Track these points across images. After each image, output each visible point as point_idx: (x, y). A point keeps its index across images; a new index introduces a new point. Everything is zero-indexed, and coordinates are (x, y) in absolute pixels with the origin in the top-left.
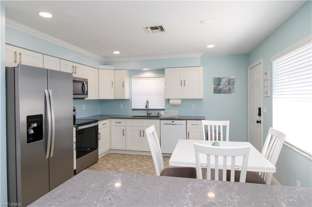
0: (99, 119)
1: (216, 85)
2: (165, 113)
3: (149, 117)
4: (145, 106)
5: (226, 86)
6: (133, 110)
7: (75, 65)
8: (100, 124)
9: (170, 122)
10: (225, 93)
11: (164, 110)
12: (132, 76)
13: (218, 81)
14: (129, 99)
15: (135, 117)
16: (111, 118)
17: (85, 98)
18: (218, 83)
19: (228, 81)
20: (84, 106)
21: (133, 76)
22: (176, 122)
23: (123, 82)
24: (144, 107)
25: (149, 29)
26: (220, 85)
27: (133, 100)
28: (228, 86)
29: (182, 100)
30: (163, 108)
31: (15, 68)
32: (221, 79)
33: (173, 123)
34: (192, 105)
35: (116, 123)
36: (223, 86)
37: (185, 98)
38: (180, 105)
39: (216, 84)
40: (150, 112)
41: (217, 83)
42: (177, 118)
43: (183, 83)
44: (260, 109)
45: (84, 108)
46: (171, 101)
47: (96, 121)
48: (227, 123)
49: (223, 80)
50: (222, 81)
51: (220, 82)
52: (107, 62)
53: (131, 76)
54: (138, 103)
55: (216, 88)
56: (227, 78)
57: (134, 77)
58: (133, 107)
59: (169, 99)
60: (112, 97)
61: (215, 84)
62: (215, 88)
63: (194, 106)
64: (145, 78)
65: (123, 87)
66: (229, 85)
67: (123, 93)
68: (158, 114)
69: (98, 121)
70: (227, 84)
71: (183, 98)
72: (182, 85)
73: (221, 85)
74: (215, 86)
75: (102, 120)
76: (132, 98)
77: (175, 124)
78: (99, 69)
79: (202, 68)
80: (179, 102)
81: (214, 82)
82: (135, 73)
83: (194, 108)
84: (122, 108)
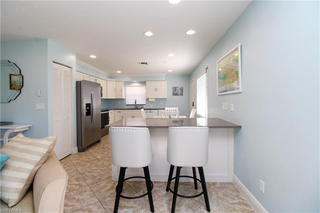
0: (109, 109)
2: (146, 106)
3: (136, 109)
5: (179, 92)
6: (127, 105)
7: (96, 78)
8: (110, 112)
9: (149, 111)
10: (179, 95)
11: (145, 105)
13: (175, 89)
14: (124, 99)
15: (129, 109)
16: (115, 109)
19: (180, 89)
21: (127, 85)
22: (152, 111)
23: (122, 89)
24: (134, 103)
25: (140, 64)
26: (176, 91)
29: (156, 99)
30: (145, 104)
31: (81, 82)
37: (157, 98)
38: (154, 102)
40: (137, 106)
42: (153, 108)
43: (156, 90)
44: (193, 103)
46: (149, 100)
47: (108, 110)
48: (177, 108)
49: (177, 88)
52: (112, 76)
53: (125, 85)
54: (130, 101)
55: (174, 93)
56: (180, 87)
58: (127, 103)
59: (148, 99)
60: (114, 98)
61: (173, 90)
63: (162, 102)
64: (134, 86)
65: (121, 91)
67: (122, 95)
68: (142, 107)
69: (109, 110)
71: (155, 98)
72: (155, 91)
75: (110, 110)
76: (126, 98)
78: (107, 81)
79: (166, 81)
80: (154, 100)
82: (128, 83)
83: (162, 104)
84: (120, 104)
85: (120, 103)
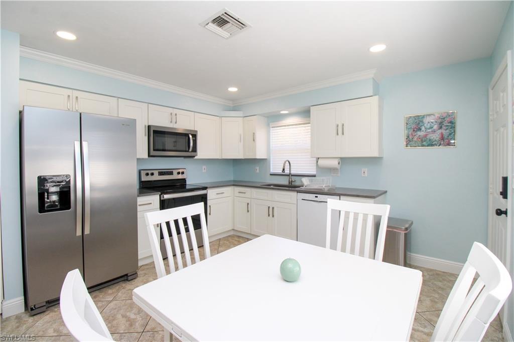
0: (208, 186)
1: (412, 130)
2: (310, 182)
4: (282, 169)
5: (434, 132)
6: (271, 175)
7: (174, 111)
8: (211, 192)
9: (312, 197)
10: (432, 145)
11: (314, 176)
12: (270, 124)
13: (415, 122)
14: (266, 159)
15: (268, 187)
16: (233, 185)
17: (194, 157)
18: (415, 126)
19: (439, 121)
20: (204, 167)
21: (272, 125)
22: (322, 198)
23: (254, 133)
25: (213, 26)
26: (420, 129)
27: (271, 160)
28: (440, 131)
29: (341, 159)
30: (314, 173)
32: (423, 117)
33: (316, 199)
34: (363, 170)
35: (239, 192)
36: (429, 131)
38: (336, 169)
39: (411, 128)
40: (293, 178)
41: (413, 126)
42: (326, 190)
43: (340, 130)
44: (506, 181)
45: (204, 171)
46: (321, 161)
47: (205, 188)
49: (426, 120)
50: (424, 121)
51: (421, 124)
52: (234, 105)
53: (268, 124)
54: (277, 165)
55: (411, 137)
56: (437, 115)
57: (274, 126)
58: (272, 171)
59: (318, 159)
61: (408, 129)
62: (408, 137)
63: (366, 170)
64: (288, 126)
65: (254, 140)
66: (441, 128)
69: (207, 188)
70: (435, 127)
71: (340, 156)
72: (338, 134)
73: (423, 128)
74: (410, 133)
76: (271, 158)
77: (319, 200)
78: (221, 117)
80: (334, 163)
81: (407, 124)
82: (273, 119)
83: (366, 174)
84: (258, 171)
85: (258, 168)
